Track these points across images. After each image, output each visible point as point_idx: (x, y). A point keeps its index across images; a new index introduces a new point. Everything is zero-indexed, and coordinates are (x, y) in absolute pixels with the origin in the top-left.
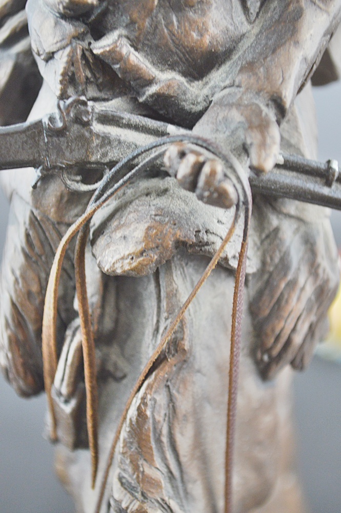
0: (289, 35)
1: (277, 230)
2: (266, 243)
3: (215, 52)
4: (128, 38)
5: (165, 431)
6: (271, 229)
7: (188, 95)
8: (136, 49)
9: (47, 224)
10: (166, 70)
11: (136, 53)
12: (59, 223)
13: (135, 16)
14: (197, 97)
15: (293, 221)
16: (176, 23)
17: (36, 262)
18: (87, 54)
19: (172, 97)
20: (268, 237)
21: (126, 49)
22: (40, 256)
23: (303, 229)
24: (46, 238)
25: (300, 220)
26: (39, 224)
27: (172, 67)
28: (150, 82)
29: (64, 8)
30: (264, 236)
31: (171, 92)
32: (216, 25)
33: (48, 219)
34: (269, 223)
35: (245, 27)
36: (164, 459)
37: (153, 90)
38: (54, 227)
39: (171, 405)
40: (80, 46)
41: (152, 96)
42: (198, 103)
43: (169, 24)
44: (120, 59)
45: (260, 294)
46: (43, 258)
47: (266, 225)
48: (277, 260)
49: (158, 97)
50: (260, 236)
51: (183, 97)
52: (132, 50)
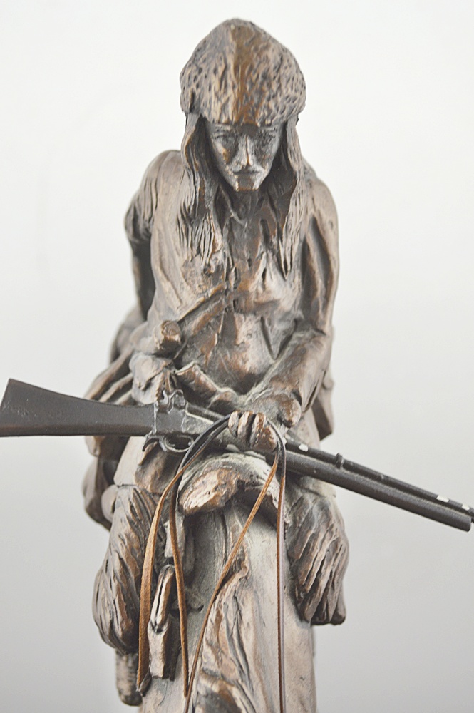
0: (299, 361)
1: (302, 499)
2: (295, 508)
3: (254, 374)
4: (199, 365)
5: (235, 632)
6: (298, 498)
7: (239, 402)
8: (205, 373)
9: (145, 496)
10: (224, 386)
11: (205, 375)
12: (154, 494)
13: (204, 349)
14: (244, 403)
15: (312, 495)
16: (229, 356)
17: (137, 526)
18: (173, 377)
19: (228, 402)
20: (296, 504)
21: (198, 372)
22: (140, 521)
23: (319, 500)
24: (145, 508)
25: (316, 493)
26: (140, 497)
27: (227, 384)
28: (214, 393)
29: (160, 345)
30: (293, 504)
31: (228, 399)
32: (253, 358)
33: (146, 492)
34: (297, 495)
35: (272, 361)
36: (235, 654)
37: (216, 398)
38: (151, 499)
39: (238, 612)
40: (169, 372)
41: (215, 403)
42: (245, 407)
43: (225, 355)
44: (195, 377)
45: (294, 543)
46: (142, 522)
47: (294, 496)
48: (303, 519)
49: (219, 401)
50: (291, 504)
51: (235, 403)
52: (202, 373)
